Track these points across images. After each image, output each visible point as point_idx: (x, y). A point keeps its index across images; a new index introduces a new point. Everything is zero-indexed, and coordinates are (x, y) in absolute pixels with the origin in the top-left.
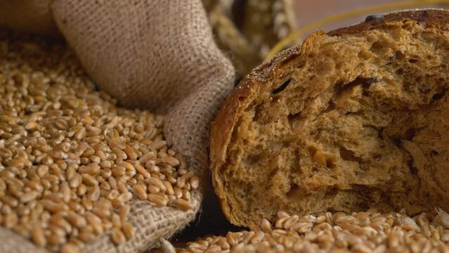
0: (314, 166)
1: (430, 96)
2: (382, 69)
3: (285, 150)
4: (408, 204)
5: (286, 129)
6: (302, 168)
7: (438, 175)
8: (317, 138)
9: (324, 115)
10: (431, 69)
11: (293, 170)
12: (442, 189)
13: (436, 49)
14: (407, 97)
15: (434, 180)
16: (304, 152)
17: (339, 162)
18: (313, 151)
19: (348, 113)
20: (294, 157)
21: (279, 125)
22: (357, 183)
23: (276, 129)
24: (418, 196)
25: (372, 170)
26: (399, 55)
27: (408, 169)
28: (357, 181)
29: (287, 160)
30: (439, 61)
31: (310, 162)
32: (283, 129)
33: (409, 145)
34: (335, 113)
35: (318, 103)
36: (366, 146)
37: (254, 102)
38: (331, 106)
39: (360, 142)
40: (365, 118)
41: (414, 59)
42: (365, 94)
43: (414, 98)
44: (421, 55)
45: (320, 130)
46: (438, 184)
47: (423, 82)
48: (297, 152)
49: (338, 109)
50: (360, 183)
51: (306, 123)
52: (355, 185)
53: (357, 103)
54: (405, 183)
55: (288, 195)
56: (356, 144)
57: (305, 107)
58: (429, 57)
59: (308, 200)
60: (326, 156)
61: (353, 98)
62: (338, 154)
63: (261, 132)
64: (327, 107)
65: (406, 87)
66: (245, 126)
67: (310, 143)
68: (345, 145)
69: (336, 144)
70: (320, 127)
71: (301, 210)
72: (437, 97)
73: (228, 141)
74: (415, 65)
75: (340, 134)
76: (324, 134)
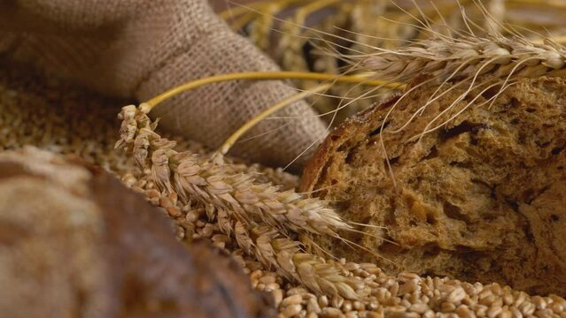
0: (412, 219)
1: (549, 150)
2: (494, 117)
3: (379, 197)
4: (523, 277)
5: (381, 174)
6: (397, 219)
7: (555, 243)
8: (416, 188)
9: (425, 162)
10: (550, 118)
11: (387, 222)
12: (560, 258)
13: (558, 98)
14: (521, 150)
15: (552, 248)
16: (400, 201)
17: (441, 217)
18: (410, 201)
19: (453, 164)
20: (388, 206)
21: (374, 169)
22: (461, 243)
23: (370, 173)
24: (534, 268)
25: (481, 232)
26: (514, 102)
27: (523, 234)
28: (462, 241)
29: (381, 209)
30: (559, 110)
31: (406, 214)
32: (377, 174)
33: (525, 209)
34: (437, 161)
35: (418, 148)
36: (474, 204)
37: (348, 143)
38: (434, 152)
39: (467, 198)
40: (474, 172)
41: (532, 108)
42: (474, 142)
43: (530, 151)
44: (539, 103)
45: (420, 179)
46: (555, 253)
47: (542, 134)
48: (392, 201)
49: (442, 157)
50: (465, 244)
51: (404, 169)
52: (460, 247)
53: (463, 152)
54: (519, 251)
55: (381, 249)
56: (463, 200)
57: (404, 152)
58: (549, 106)
59: (404, 258)
60: (426, 208)
61: (459, 145)
62: (440, 209)
63: (353, 175)
64: (428, 154)
65: (522, 139)
66: (335, 166)
67: (409, 191)
68: (449, 200)
69: (439, 198)
70: (420, 175)
71: (395, 268)
72: (555, 152)
73: (316, 181)
74: (532, 114)
75: (443, 186)
76: (424, 183)
